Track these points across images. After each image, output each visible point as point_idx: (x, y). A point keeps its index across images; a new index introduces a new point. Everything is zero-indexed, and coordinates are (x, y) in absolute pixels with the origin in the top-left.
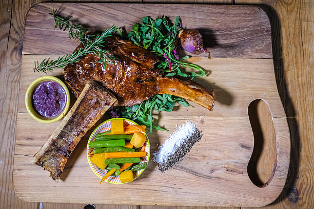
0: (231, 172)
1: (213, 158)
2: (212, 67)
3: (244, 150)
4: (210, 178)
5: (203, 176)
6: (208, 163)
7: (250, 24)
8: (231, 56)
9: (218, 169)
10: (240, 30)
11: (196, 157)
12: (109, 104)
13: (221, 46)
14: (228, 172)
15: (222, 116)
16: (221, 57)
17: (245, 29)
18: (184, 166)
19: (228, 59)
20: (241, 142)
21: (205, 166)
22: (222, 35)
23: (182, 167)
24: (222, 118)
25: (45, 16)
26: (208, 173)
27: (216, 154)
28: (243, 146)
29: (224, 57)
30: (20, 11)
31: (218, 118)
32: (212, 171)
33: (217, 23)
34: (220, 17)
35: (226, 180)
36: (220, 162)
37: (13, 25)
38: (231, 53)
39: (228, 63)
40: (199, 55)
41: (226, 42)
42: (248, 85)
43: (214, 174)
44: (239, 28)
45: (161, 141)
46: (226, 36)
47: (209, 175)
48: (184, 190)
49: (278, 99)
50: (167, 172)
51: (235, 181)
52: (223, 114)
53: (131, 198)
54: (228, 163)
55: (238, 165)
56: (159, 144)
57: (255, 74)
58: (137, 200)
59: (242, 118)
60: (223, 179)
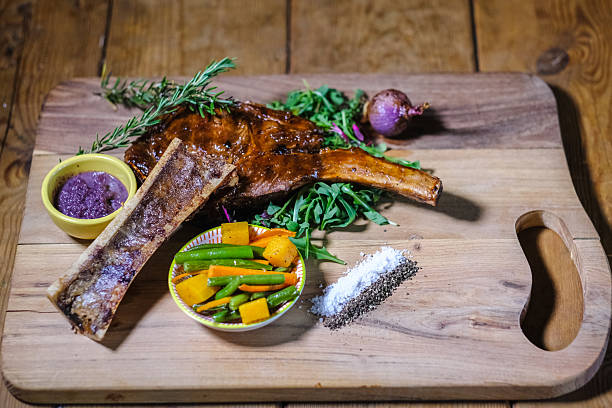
0: (483, 327)
1: (443, 304)
2: (435, 163)
3: (511, 290)
4: (438, 337)
5: (424, 335)
6: (432, 313)
7: (511, 98)
8: (475, 146)
9: (455, 323)
10: (492, 108)
11: (405, 304)
12: (218, 175)
13: (454, 132)
14: (477, 327)
15: (460, 237)
16: (453, 148)
17: (502, 106)
18: (379, 319)
19: (470, 151)
20: (504, 278)
21: (426, 318)
22: (454, 116)
23: (376, 322)
24: (460, 241)
25: (84, 96)
26: (433, 329)
27: (451, 298)
28: (508, 284)
29: (459, 148)
30: (30, 106)
31: (451, 241)
32: (443, 326)
33: (444, 97)
34: (449, 89)
35: (474, 340)
36: (459, 311)
37: (12, 127)
38: (474, 141)
39: (468, 157)
40: (408, 147)
41: (463, 126)
42: (513, 190)
43: (445, 331)
44: (489, 104)
45: (329, 280)
46: (463, 118)
47: (437, 332)
48: (381, 359)
49: (579, 209)
50: (343, 329)
51: (493, 342)
52: (463, 234)
53: (264, 374)
54: (477, 313)
55: (497, 314)
56: (325, 284)
57: (527, 172)
58: (276, 378)
59: (502, 240)
60: (466, 338)
